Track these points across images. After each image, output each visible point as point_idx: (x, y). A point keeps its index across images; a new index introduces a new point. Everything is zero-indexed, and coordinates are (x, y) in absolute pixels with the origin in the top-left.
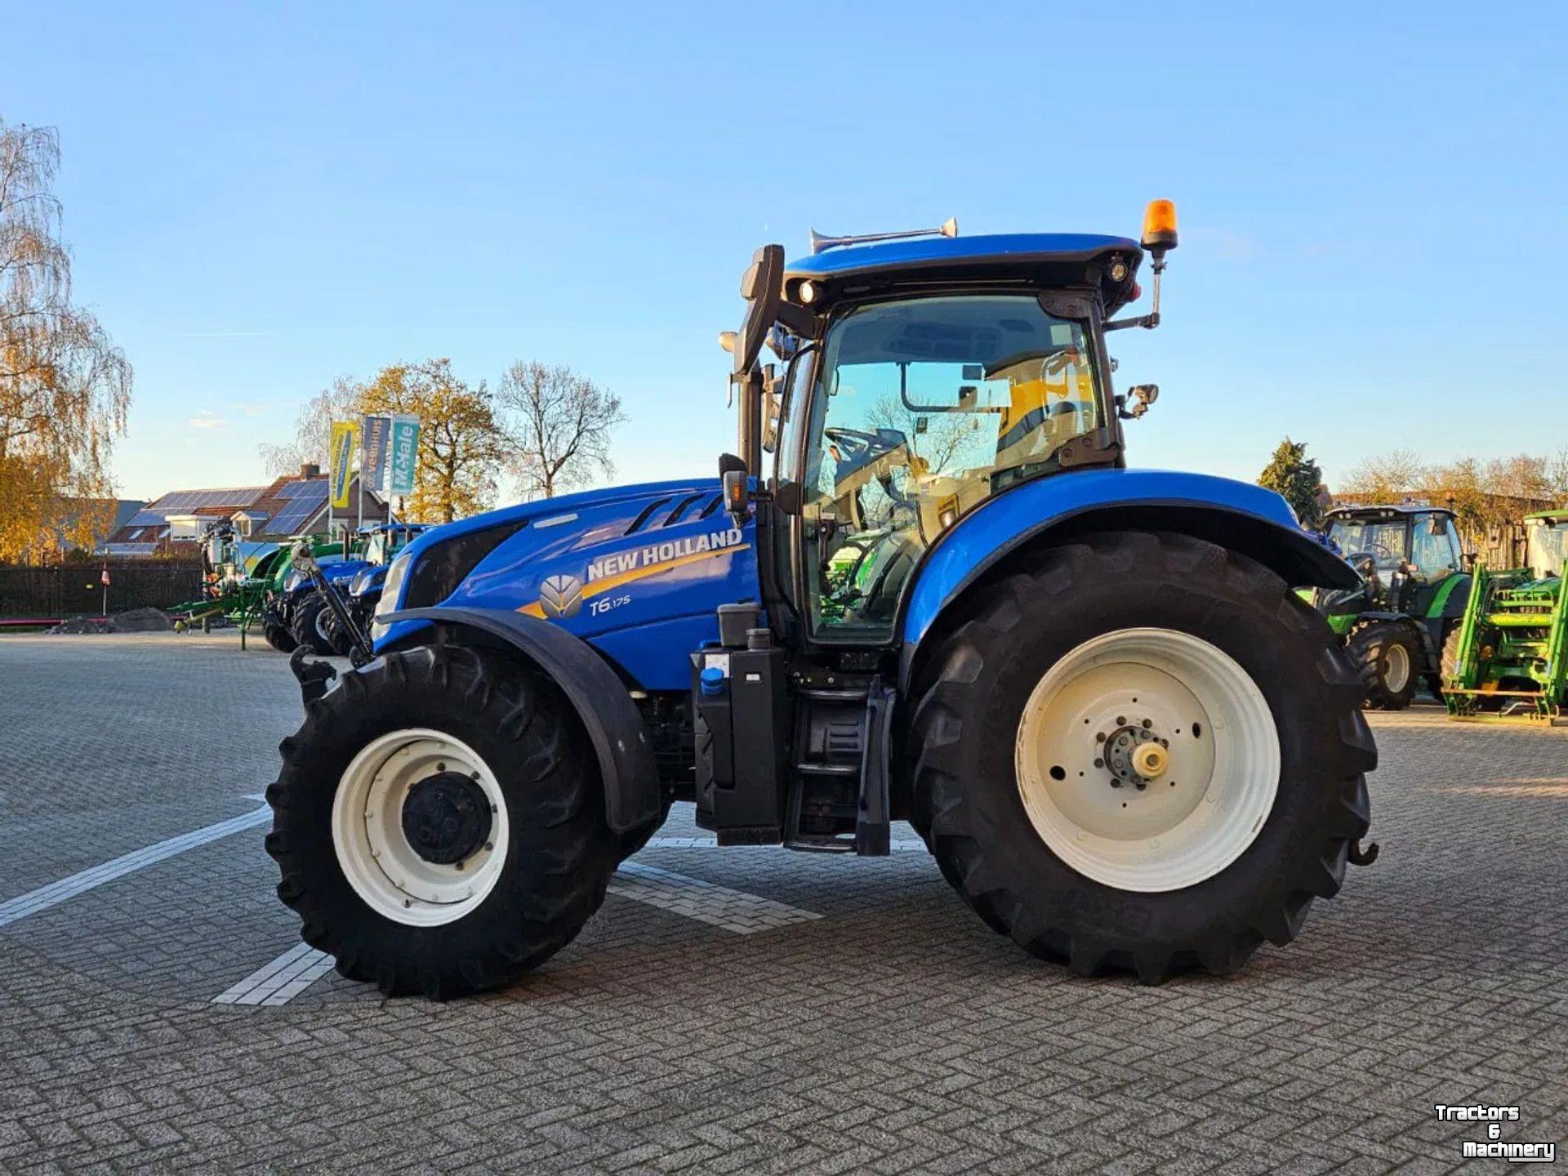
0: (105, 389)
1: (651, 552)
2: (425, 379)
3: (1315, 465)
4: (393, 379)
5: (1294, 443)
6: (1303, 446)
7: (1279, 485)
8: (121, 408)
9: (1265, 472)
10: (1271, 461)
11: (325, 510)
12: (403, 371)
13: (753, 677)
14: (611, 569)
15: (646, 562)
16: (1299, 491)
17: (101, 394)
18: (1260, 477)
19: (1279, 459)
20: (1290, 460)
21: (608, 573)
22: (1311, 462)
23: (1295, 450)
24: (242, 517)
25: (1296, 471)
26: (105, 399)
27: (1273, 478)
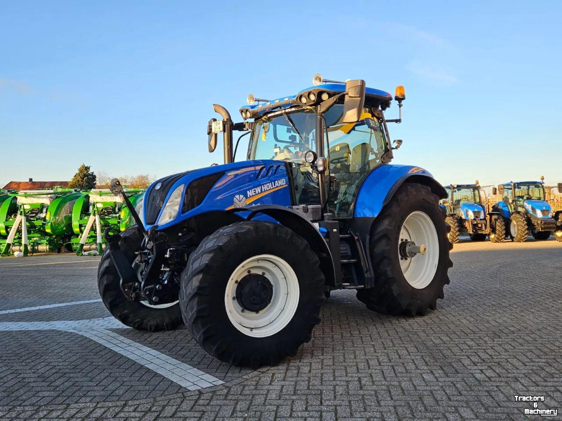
1: (264, 187)
3: (94, 174)
5: (86, 166)
6: (89, 167)
7: (81, 181)
9: (75, 176)
10: (77, 172)
13: (335, 230)
14: (254, 193)
15: (263, 191)
16: (89, 183)
18: (73, 178)
19: (81, 171)
20: (85, 172)
21: (253, 194)
22: (93, 173)
23: (87, 168)
25: (87, 176)
27: (79, 178)
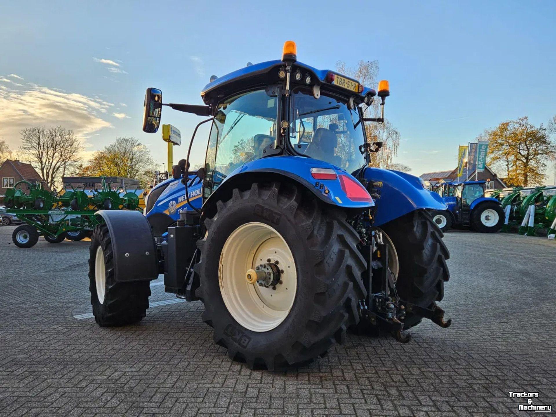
0: (391, 141)
1: (192, 193)
2: (517, 126)
4: (504, 127)
8: (395, 148)
11: (474, 174)
12: (507, 124)
13: (172, 236)
14: (183, 199)
15: (191, 196)
17: (389, 144)
24: (443, 181)
26: (391, 145)
